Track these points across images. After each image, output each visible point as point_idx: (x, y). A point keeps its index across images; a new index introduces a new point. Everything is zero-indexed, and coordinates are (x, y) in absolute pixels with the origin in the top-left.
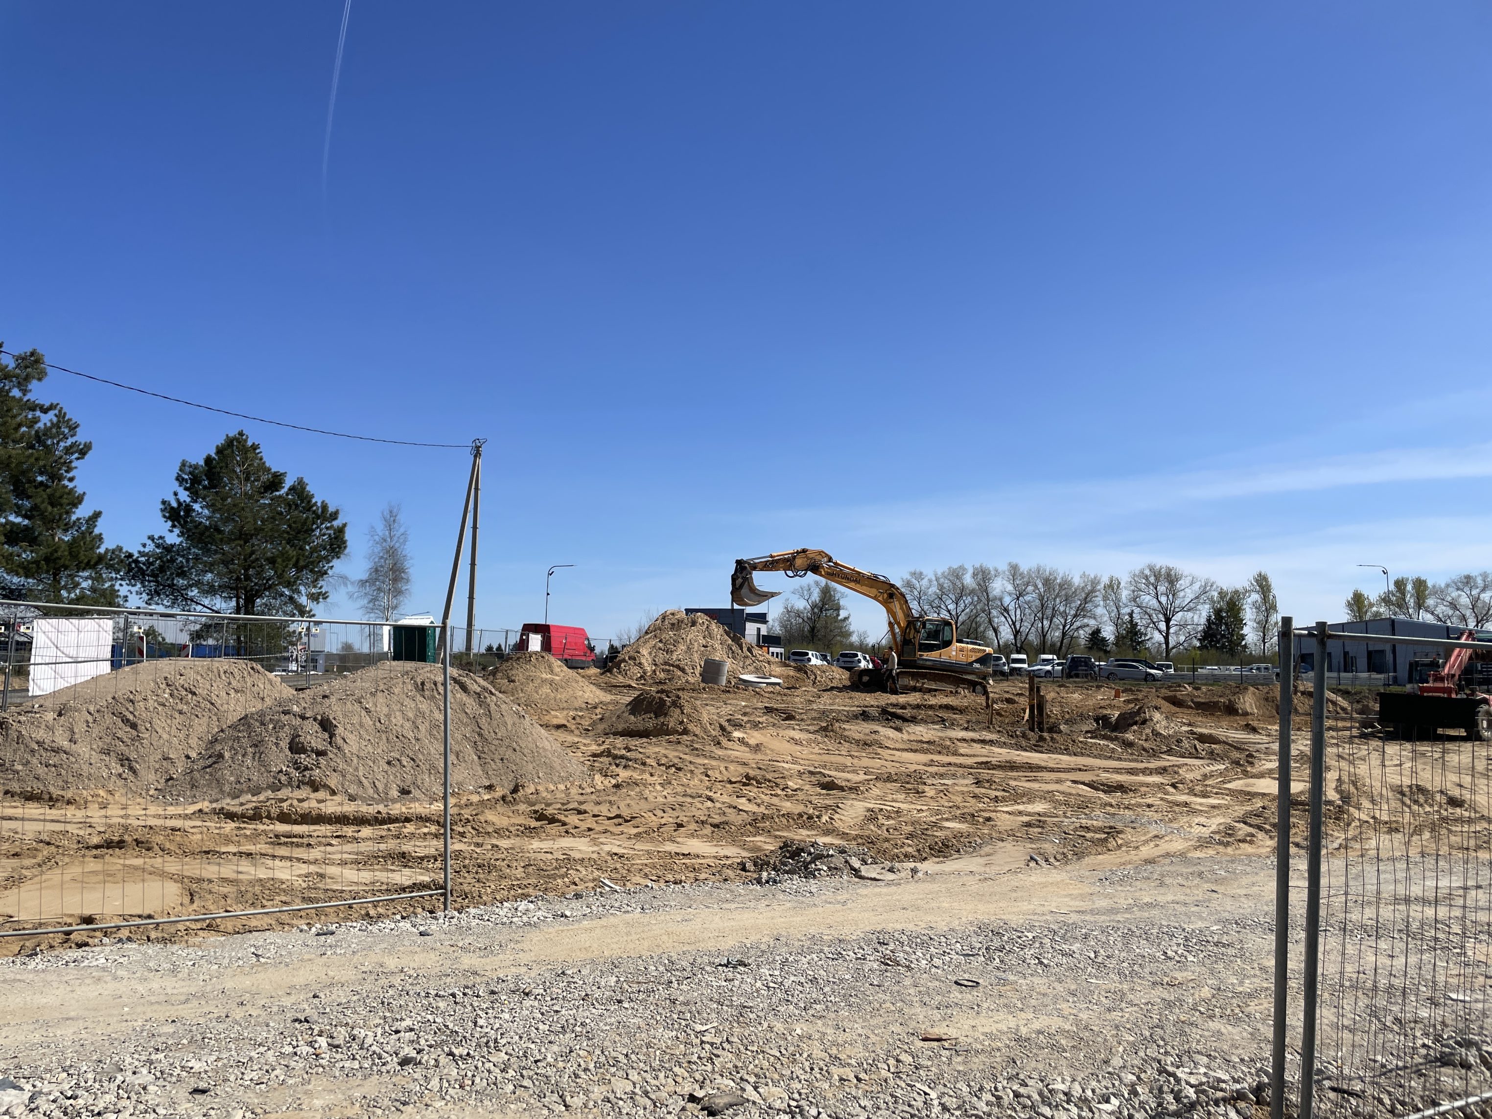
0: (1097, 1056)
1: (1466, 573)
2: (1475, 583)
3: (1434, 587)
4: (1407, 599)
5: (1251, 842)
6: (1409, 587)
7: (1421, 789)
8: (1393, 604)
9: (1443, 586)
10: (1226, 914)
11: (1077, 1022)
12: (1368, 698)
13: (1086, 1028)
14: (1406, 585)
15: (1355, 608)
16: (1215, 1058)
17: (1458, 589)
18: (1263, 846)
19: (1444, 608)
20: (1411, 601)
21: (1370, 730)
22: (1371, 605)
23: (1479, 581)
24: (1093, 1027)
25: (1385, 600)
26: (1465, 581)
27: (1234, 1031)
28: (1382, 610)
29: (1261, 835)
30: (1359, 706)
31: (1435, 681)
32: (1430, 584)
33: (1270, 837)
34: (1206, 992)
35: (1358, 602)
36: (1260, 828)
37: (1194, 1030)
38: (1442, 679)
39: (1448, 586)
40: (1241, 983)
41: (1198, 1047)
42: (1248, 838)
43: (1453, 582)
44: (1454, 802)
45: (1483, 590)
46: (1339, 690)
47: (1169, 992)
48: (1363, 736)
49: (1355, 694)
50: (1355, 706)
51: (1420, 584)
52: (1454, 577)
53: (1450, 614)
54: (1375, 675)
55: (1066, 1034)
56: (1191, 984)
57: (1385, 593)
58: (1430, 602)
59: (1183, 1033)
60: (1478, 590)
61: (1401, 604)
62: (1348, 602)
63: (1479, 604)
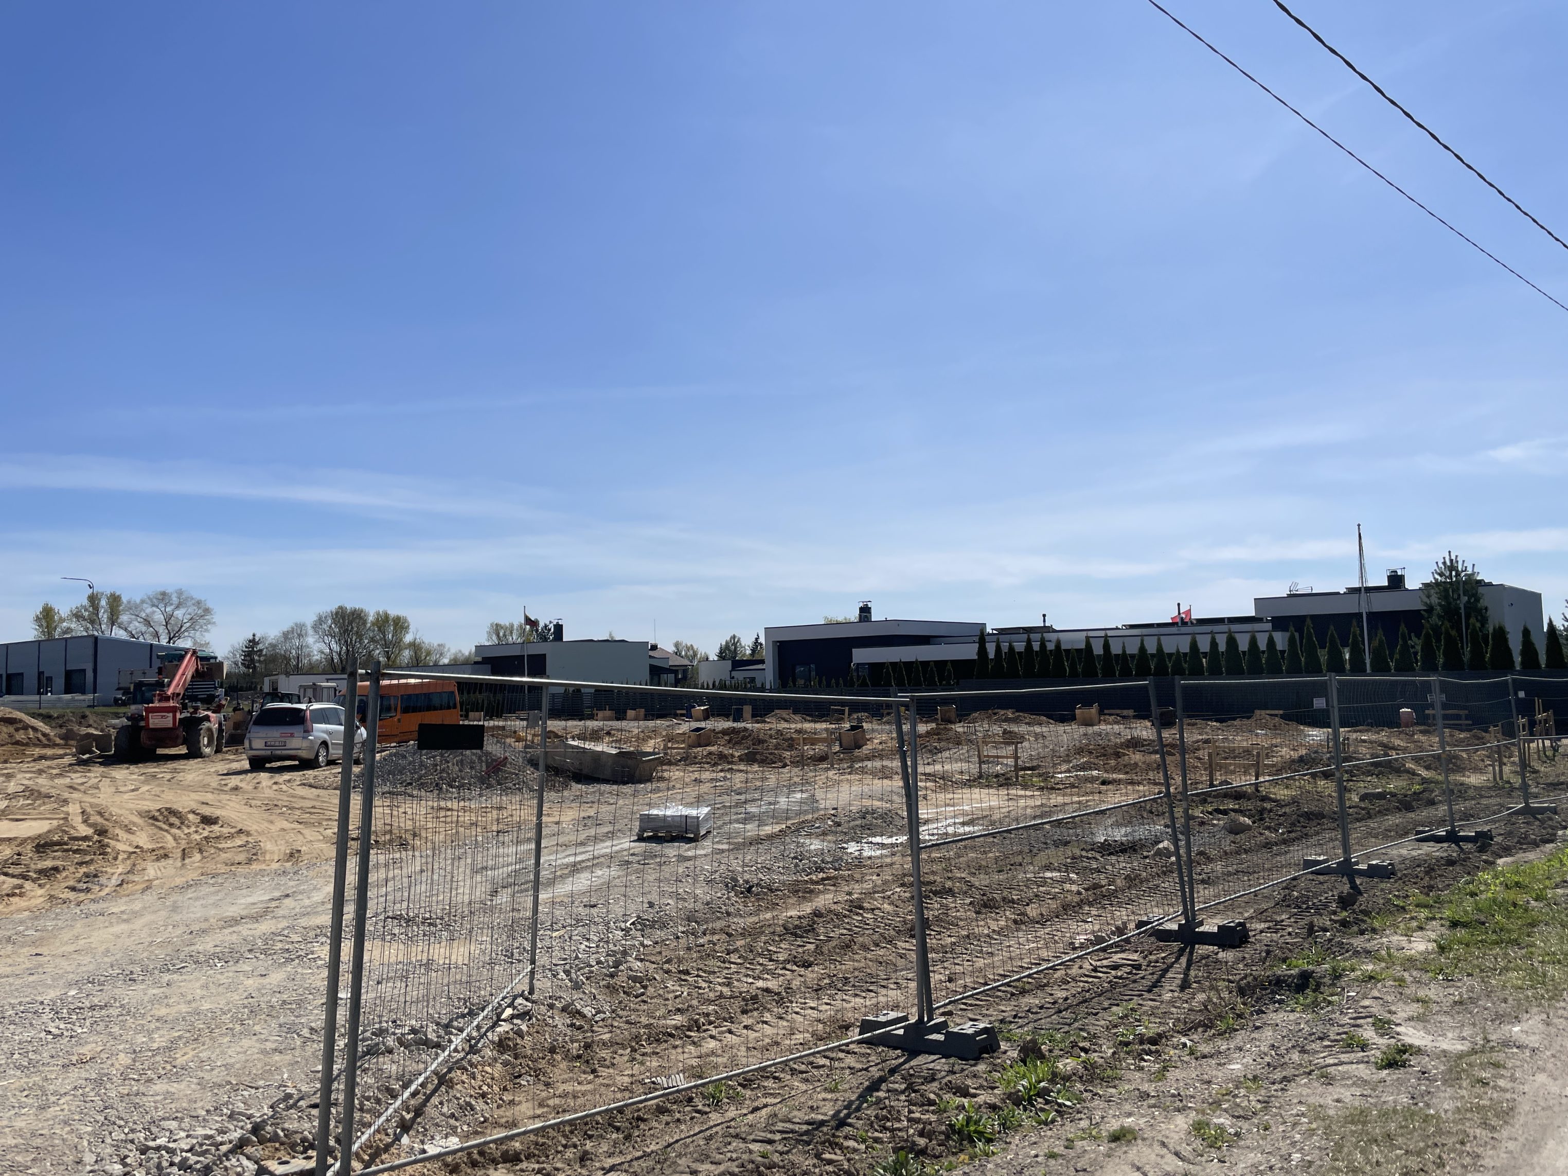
0: (65, 1158)
1: (162, 590)
2: (170, 599)
3: (129, 602)
4: (100, 615)
5: (21, 895)
6: (103, 603)
7: (172, 812)
8: (84, 619)
9: (138, 601)
10: (71, 976)
11: (19, 1133)
12: (72, 721)
13: (33, 1135)
14: (100, 600)
15: (45, 624)
16: (182, 1119)
17: (153, 605)
18: (34, 897)
19: (137, 624)
20: (104, 616)
21: (87, 756)
22: (62, 620)
23: (175, 600)
24: (40, 1132)
25: (77, 616)
26: (161, 597)
27: (182, 1087)
28: (73, 626)
29: (28, 885)
30: (64, 731)
31: (160, 701)
32: (124, 599)
33: (40, 885)
34: (124, 1059)
35: (47, 616)
36: (25, 878)
37: (145, 1099)
38: (167, 699)
39: (143, 602)
40: (152, 1040)
41: (159, 1114)
42: (17, 891)
43: (149, 598)
44: (208, 821)
45: (177, 607)
46: (40, 715)
47: (87, 1071)
48: (81, 763)
49: (58, 718)
50: (58, 731)
51: (115, 600)
52: (150, 593)
53: (143, 630)
54: (78, 697)
55: (15, 1150)
56: (104, 1056)
57: (77, 608)
58: (124, 618)
59: (136, 1106)
60: (173, 607)
61: (93, 620)
62: (37, 616)
63: (172, 621)
